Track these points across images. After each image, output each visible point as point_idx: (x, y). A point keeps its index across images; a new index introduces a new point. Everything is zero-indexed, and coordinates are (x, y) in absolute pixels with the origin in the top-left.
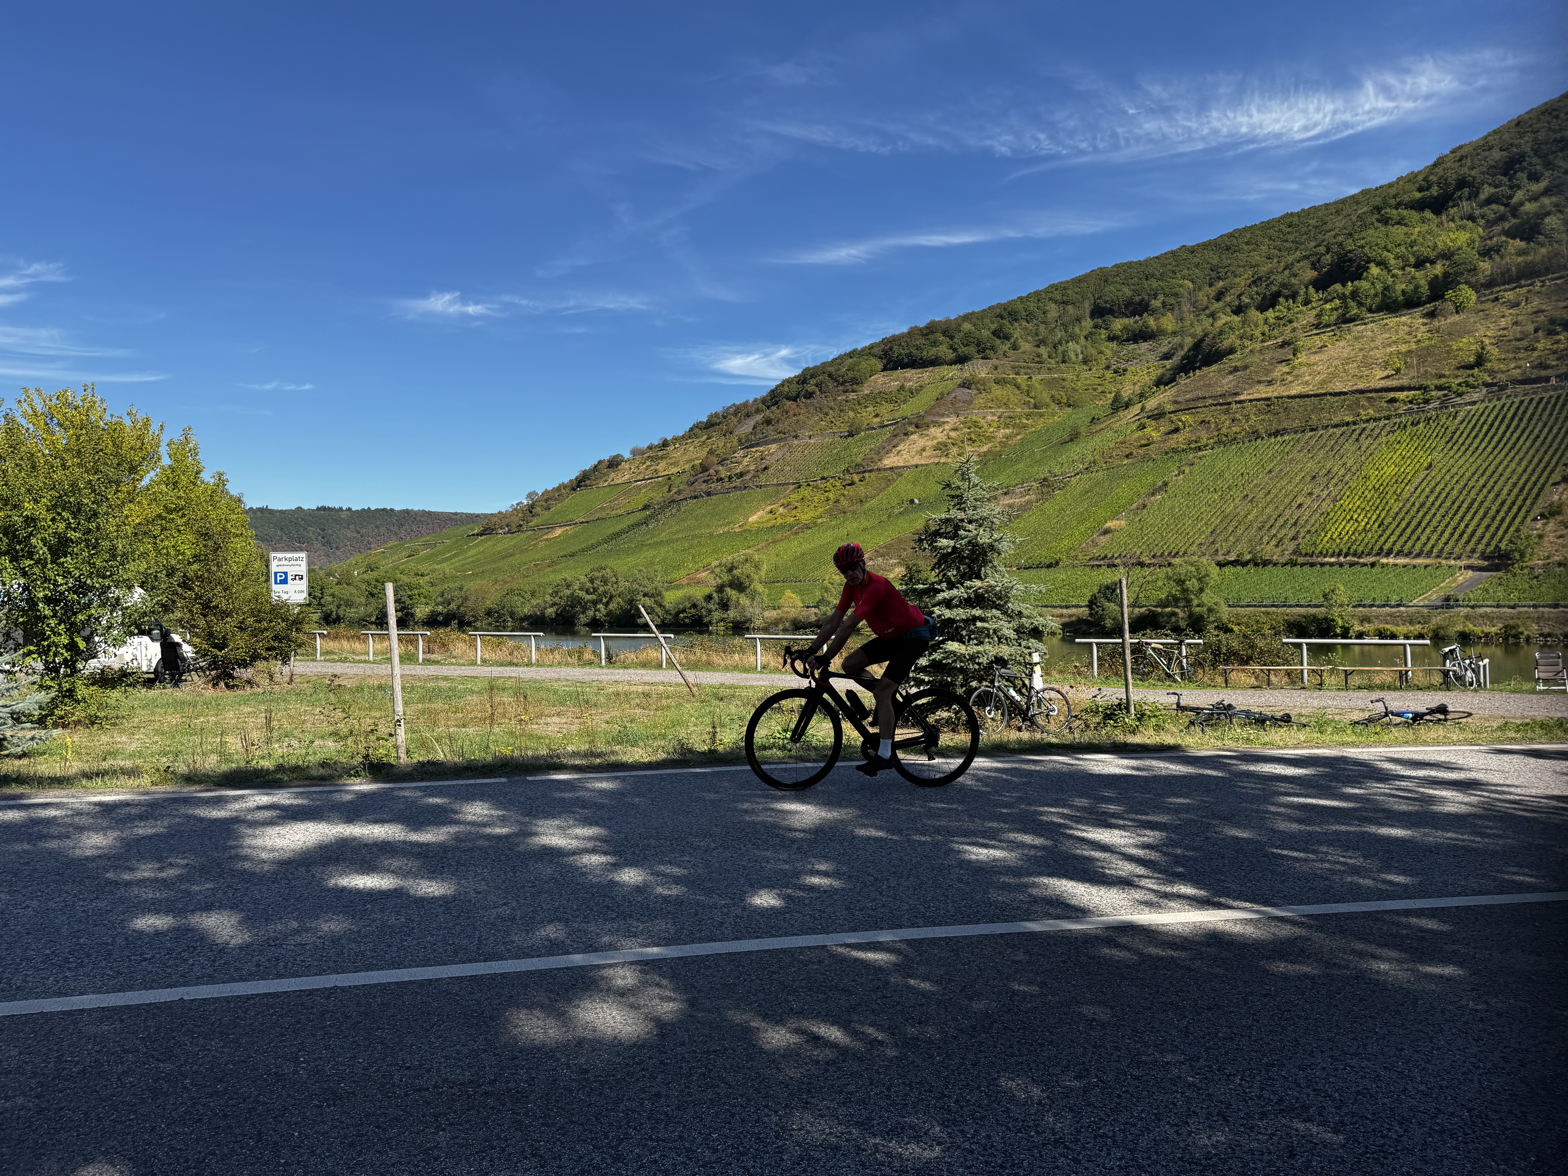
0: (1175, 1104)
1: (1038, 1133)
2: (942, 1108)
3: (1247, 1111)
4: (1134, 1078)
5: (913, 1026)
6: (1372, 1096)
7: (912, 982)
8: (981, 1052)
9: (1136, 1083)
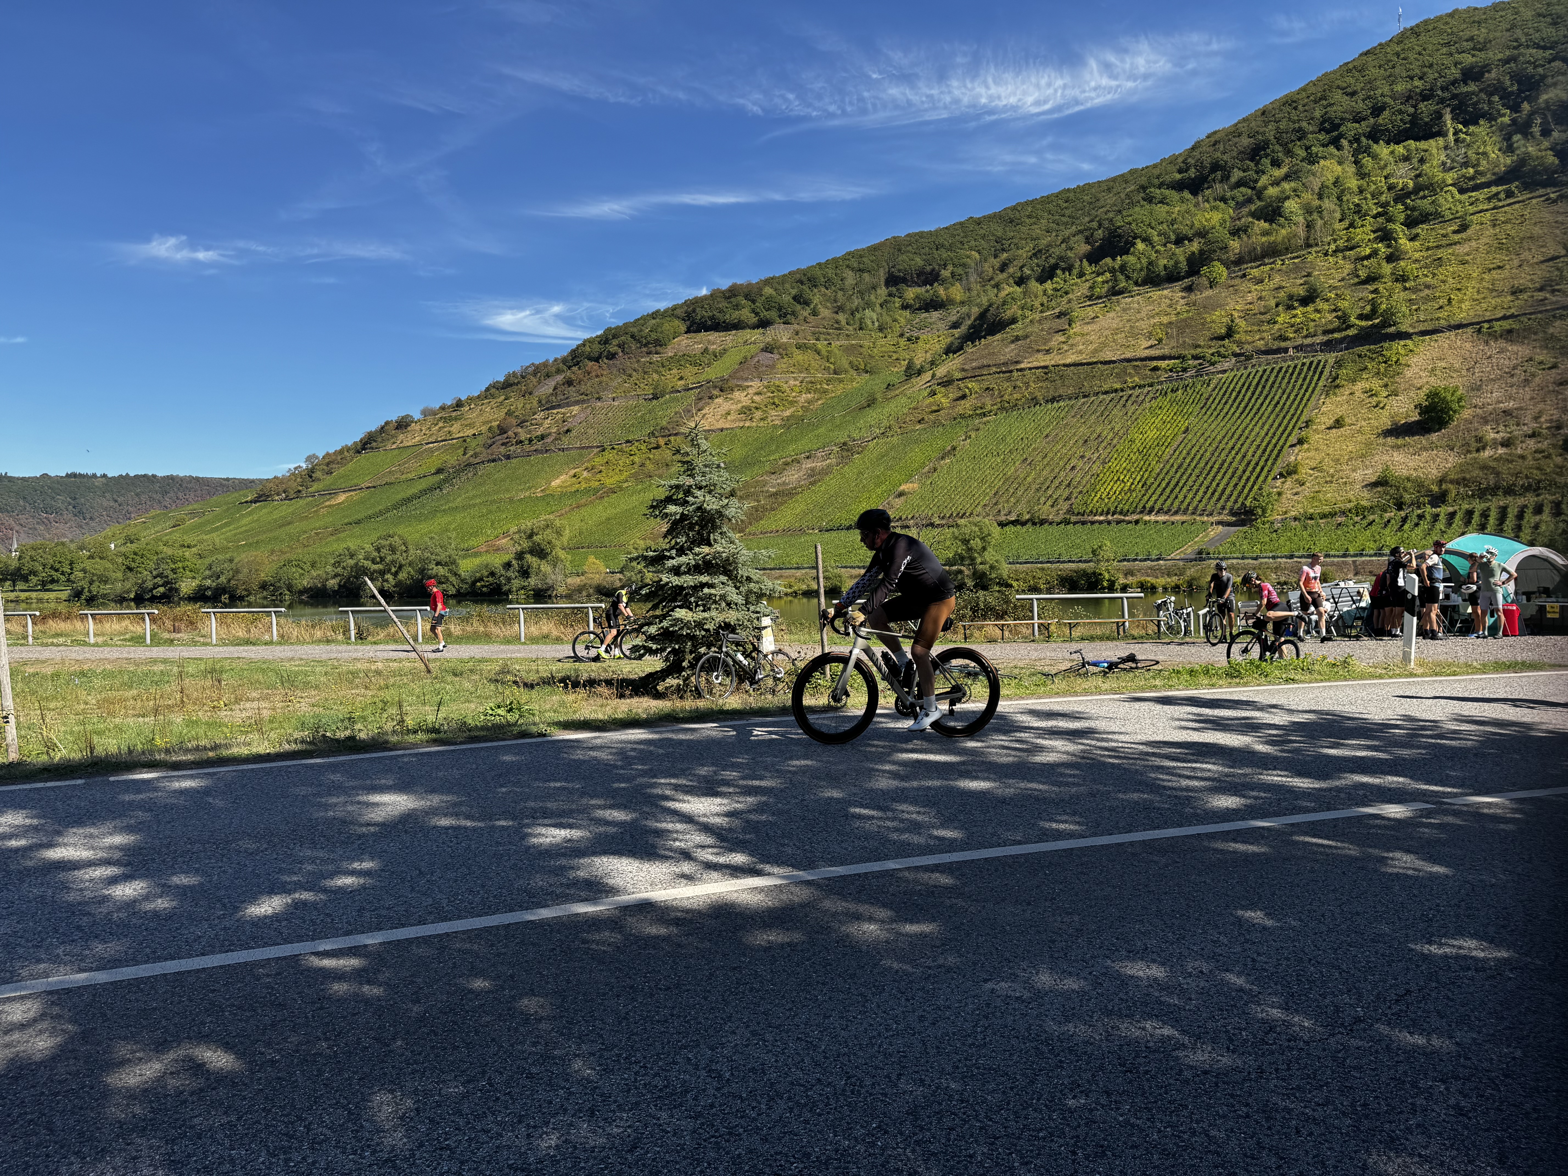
0: (551, 1103)
1: (374, 1152)
2: (286, 1135)
3: (622, 1101)
4: (530, 1076)
5: (327, 1039)
6: (764, 1072)
7: (366, 988)
8: (383, 1061)
9: (527, 1082)
